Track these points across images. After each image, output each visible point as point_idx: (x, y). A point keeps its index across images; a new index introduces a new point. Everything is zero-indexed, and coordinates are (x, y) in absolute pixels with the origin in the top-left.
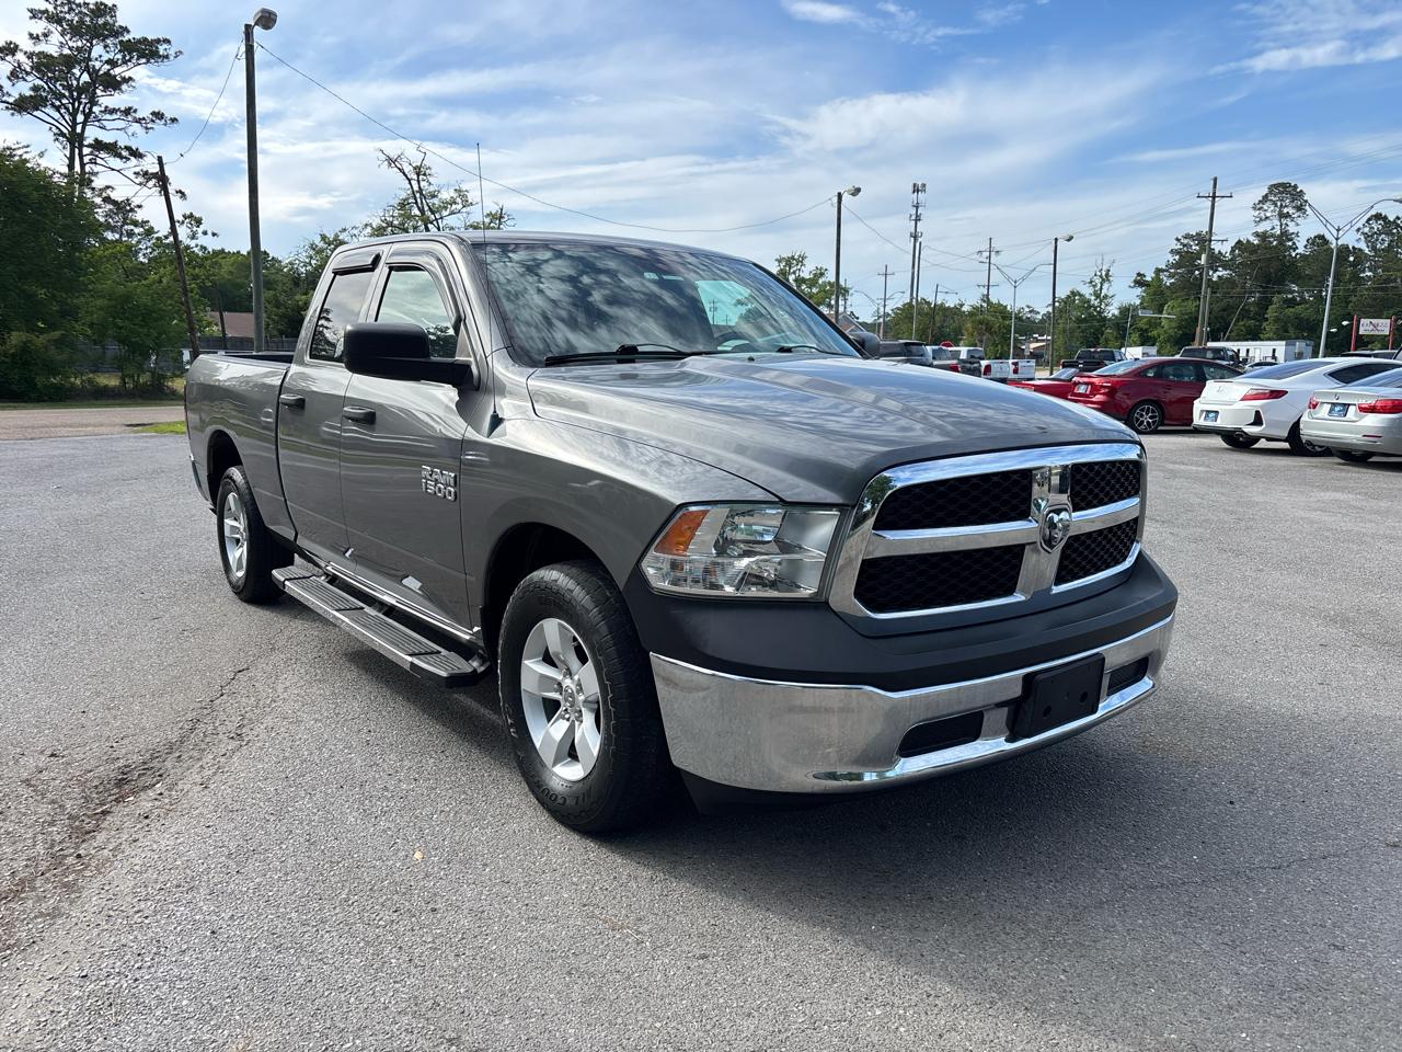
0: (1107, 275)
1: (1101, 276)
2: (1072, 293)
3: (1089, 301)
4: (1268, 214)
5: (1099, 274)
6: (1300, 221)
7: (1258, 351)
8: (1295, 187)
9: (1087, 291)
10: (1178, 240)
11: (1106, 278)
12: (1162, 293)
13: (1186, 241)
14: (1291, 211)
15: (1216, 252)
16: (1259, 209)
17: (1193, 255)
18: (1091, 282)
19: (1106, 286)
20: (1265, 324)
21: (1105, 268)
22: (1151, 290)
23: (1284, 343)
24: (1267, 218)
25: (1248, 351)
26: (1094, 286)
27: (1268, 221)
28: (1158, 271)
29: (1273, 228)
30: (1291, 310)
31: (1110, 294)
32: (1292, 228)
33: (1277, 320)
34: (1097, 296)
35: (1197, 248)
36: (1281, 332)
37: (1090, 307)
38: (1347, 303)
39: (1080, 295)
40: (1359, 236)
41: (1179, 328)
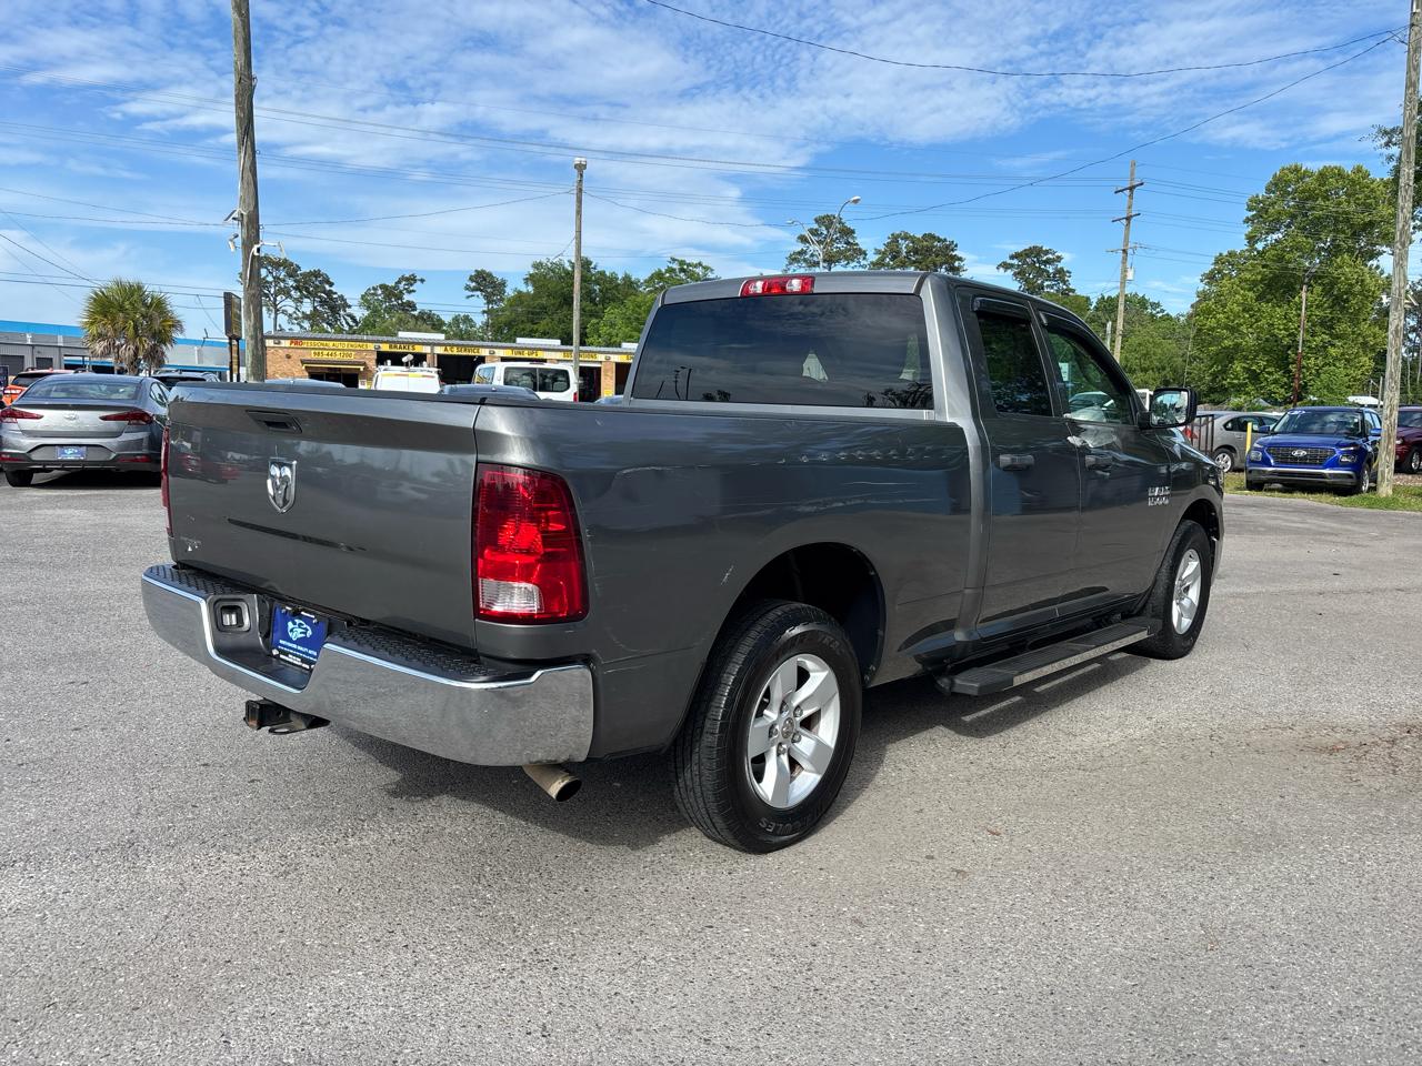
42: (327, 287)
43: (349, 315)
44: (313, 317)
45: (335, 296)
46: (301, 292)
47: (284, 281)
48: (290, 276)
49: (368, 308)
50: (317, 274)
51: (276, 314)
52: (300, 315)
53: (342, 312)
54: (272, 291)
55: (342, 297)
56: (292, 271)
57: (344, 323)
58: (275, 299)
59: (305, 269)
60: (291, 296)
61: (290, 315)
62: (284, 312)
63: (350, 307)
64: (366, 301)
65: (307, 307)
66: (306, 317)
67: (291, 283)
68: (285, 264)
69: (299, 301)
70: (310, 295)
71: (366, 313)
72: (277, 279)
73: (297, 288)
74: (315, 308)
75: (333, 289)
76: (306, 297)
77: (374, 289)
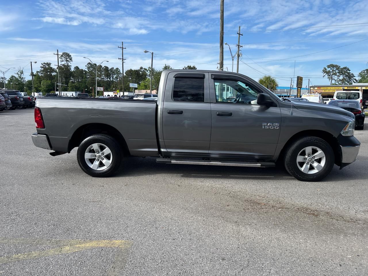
0: (22, 72)
1: (20, 72)
2: (12, 76)
3: (18, 79)
4: (63, 60)
5: (19, 71)
6: (71, 62)
7: (69, 94)
8: (69, 54)
9: (17, 76)
10: (42, 64)
11: (22, 73)
12: (40, 78)
13: (44, 65)
14: (69, 60)
15: (53, 68)
16: (61, 58)
17: (47, 68)
18: (17, 73)
19: (22, 75)
20: (68, 87)
21: (21, 70)
22: (36, 77)
23: (75, 92)
24: (63, 61)
25: (66, 94)
26: (19, 75)
27: (63, 62)
28: (37, 72)
29: (65, 64)
30: (74, 84)
31: (24, 77)
32: (69, 64)
33: (71, 86)
34: (20, 78)
35: (48, 67)
36: (72, 90)
37: (19, 81)
38: (86, 83)
39: (15, 77)
40: (86, 67)
41: (47, 87)
42: (348, 71)
43: (354, 79)
44: (343, 81)
45: (350, 74)
46: (340, 73)
47: (335, 71)
48: (337, 69)
49: (361, 76)
50: (345, 68)
51: (332, 80)
52: (339, 80)
53: (352, 78)
54: (331, 74)
55: (352, 74)
56: (337, 67)
57: (352, 81)
58: (332, 76)
59: (342, 67)
60: (336, 75)
61: (336, 80)
62: (334, 79)
63: (355, 77)
64: (361, 74)
65: (341, 77)
66: (340, 80)
67: (337, 71)
68: (336, 66)
69: (339, 76)
70: (343, 74)
71: (360, 78)
72: (333, 71)
73: (338, 73)
74: (344, 78)
75: (350, 72)
76: (341, 75)
77: (364, 71)
